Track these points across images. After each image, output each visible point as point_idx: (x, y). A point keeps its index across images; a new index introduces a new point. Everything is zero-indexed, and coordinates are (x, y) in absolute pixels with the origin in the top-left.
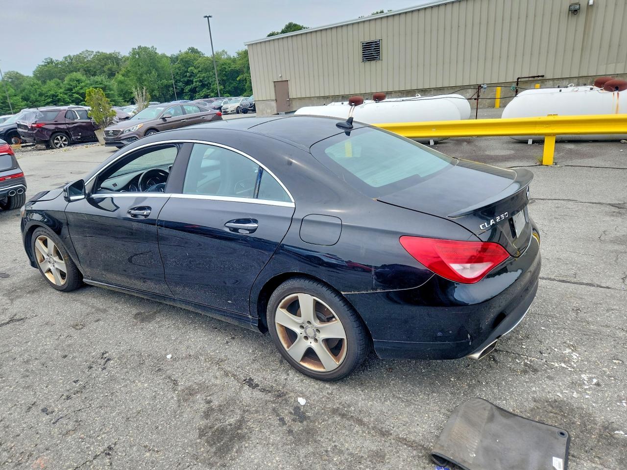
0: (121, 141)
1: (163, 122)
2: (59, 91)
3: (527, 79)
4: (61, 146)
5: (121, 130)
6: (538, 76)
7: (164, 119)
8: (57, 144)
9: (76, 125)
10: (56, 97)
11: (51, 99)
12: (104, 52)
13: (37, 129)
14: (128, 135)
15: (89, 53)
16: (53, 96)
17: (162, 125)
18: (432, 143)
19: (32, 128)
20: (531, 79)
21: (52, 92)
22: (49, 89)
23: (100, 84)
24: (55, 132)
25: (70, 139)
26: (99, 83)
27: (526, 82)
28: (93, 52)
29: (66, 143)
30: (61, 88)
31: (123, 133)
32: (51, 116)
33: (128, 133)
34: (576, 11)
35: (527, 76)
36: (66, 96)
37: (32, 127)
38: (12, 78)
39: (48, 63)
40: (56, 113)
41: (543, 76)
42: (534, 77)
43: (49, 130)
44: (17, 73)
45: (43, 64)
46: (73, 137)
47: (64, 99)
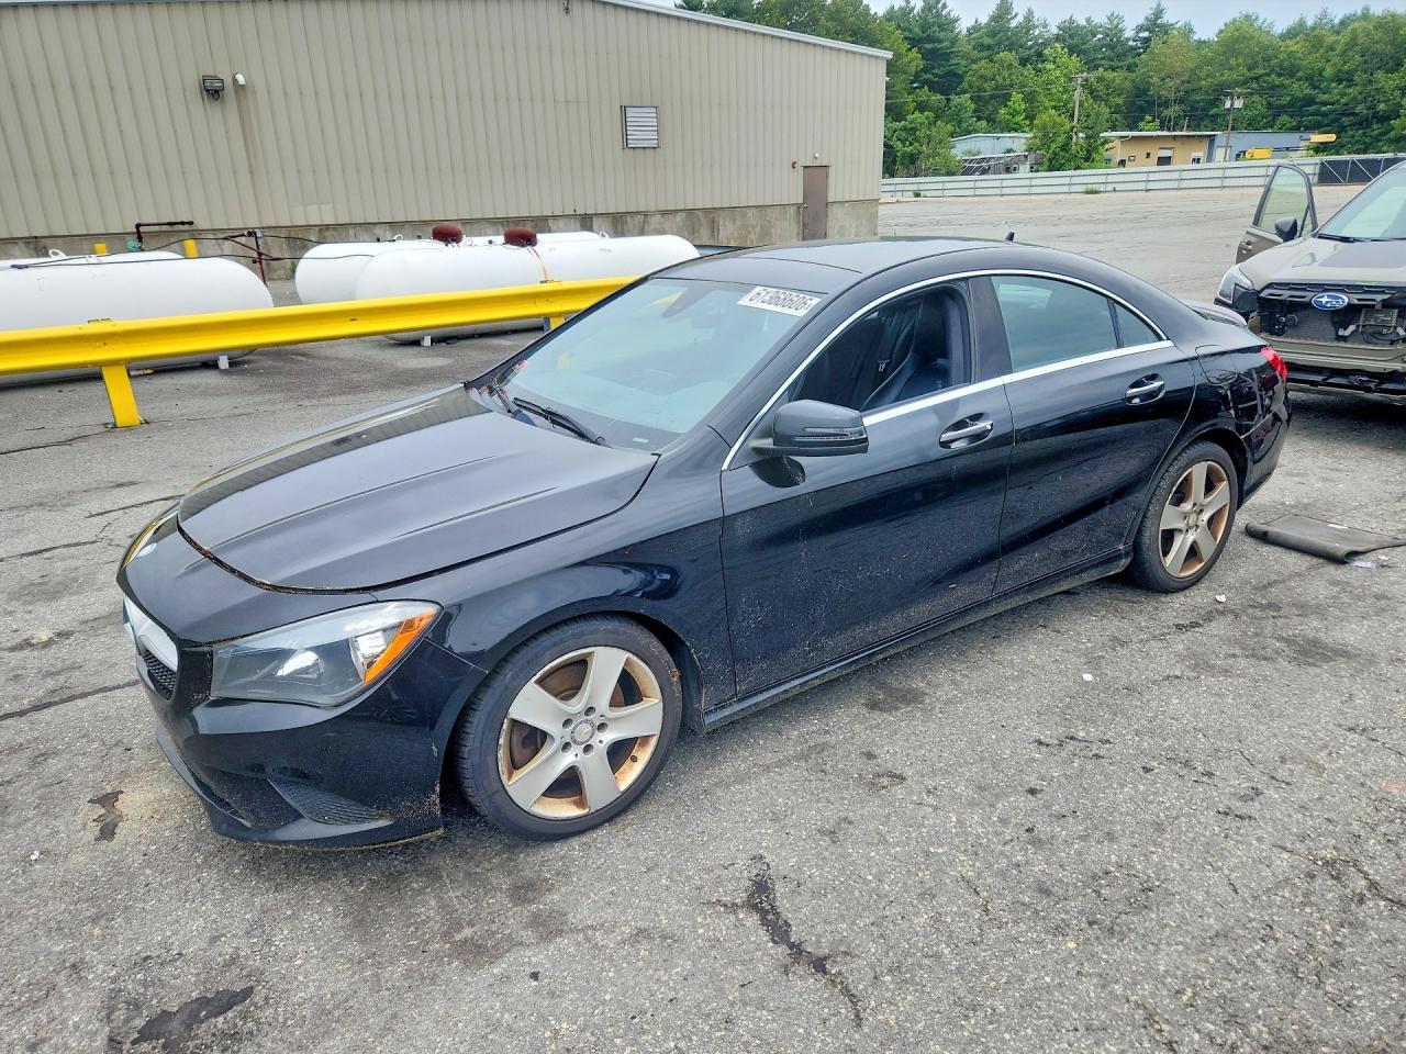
3: (156, 228)
6: (183, 223)
18: (224, 363)
20: (164, 228)
27: (157, 234)
34: (217, 91)
35: (156, 221)
41: (191, 223)
42: (170, 224)
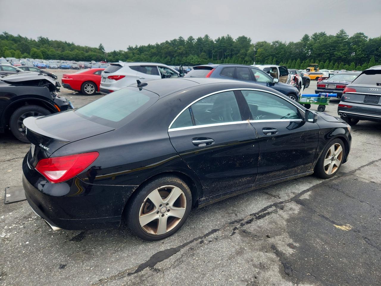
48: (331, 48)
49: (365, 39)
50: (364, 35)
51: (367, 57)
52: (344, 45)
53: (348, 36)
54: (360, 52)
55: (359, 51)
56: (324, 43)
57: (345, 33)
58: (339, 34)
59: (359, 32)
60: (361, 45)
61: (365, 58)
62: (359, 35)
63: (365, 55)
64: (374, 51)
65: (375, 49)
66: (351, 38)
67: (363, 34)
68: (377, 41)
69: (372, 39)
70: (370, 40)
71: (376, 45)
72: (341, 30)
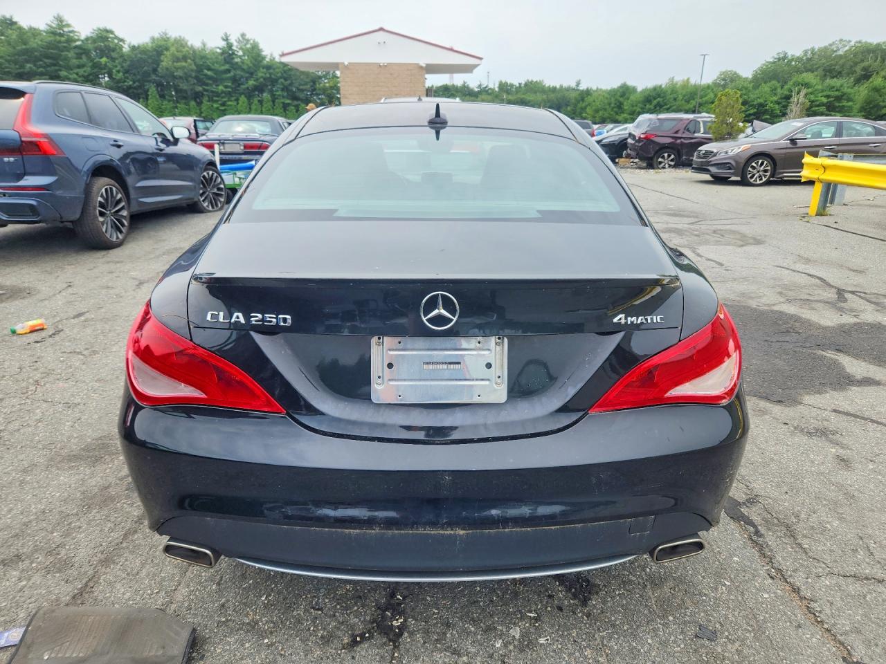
0: (709, 168)
1: (791, 146)
2: (771, 99)
4: (664, 168)
5: (715, 151)
7: (793, 141)
8: (660, 163)
9: (693, 141)
10: (764, 107)
11: (755, 110)
12: (869, 41)
13: (645, 141)
14: (725, 159)
15: (844, 43)
16: (761, 105)
17: (784, 151)
19: (640, 140)
21: (761, 101)
22: (759, 96)
23: (836, 91)
24: (663, 148)
25: (679, 160)
26: (835, 89)
28: (850, 41)
29: (672, 163)
30: (775, 94)
31: (715, 155)
32: (668, 126)
33: (723, 155)
36: (777, 107)
37: (640, 138)
38: (726, 80)
39: (779, 59)
40: (674, 123)
43: (657, 144)
44: (735, 73)
45: (772, 60)
46: (684, 157)
47: (772, 110)
48: (46, 61)
49: (121, 43)
50: (117, 34)
51: (140, 87)
52: (79, 56)
53: (78, 34)
54: (121, 74)
55: (118, 72)
56: (24, 47)
57: (68, 25)
58: (54, 26)
59: (102, 26)
60: (117, 59)
61: (135, 88)
62: (105, 34)
63: (134, 83)
64: (149, 75)
65: (150, 69)
66: (87, 39)
67: (112, 32)
68: (148, 50)
69: (136, 45)
70: (133, 48)
71: (150, 61)
72: (56, 15)
